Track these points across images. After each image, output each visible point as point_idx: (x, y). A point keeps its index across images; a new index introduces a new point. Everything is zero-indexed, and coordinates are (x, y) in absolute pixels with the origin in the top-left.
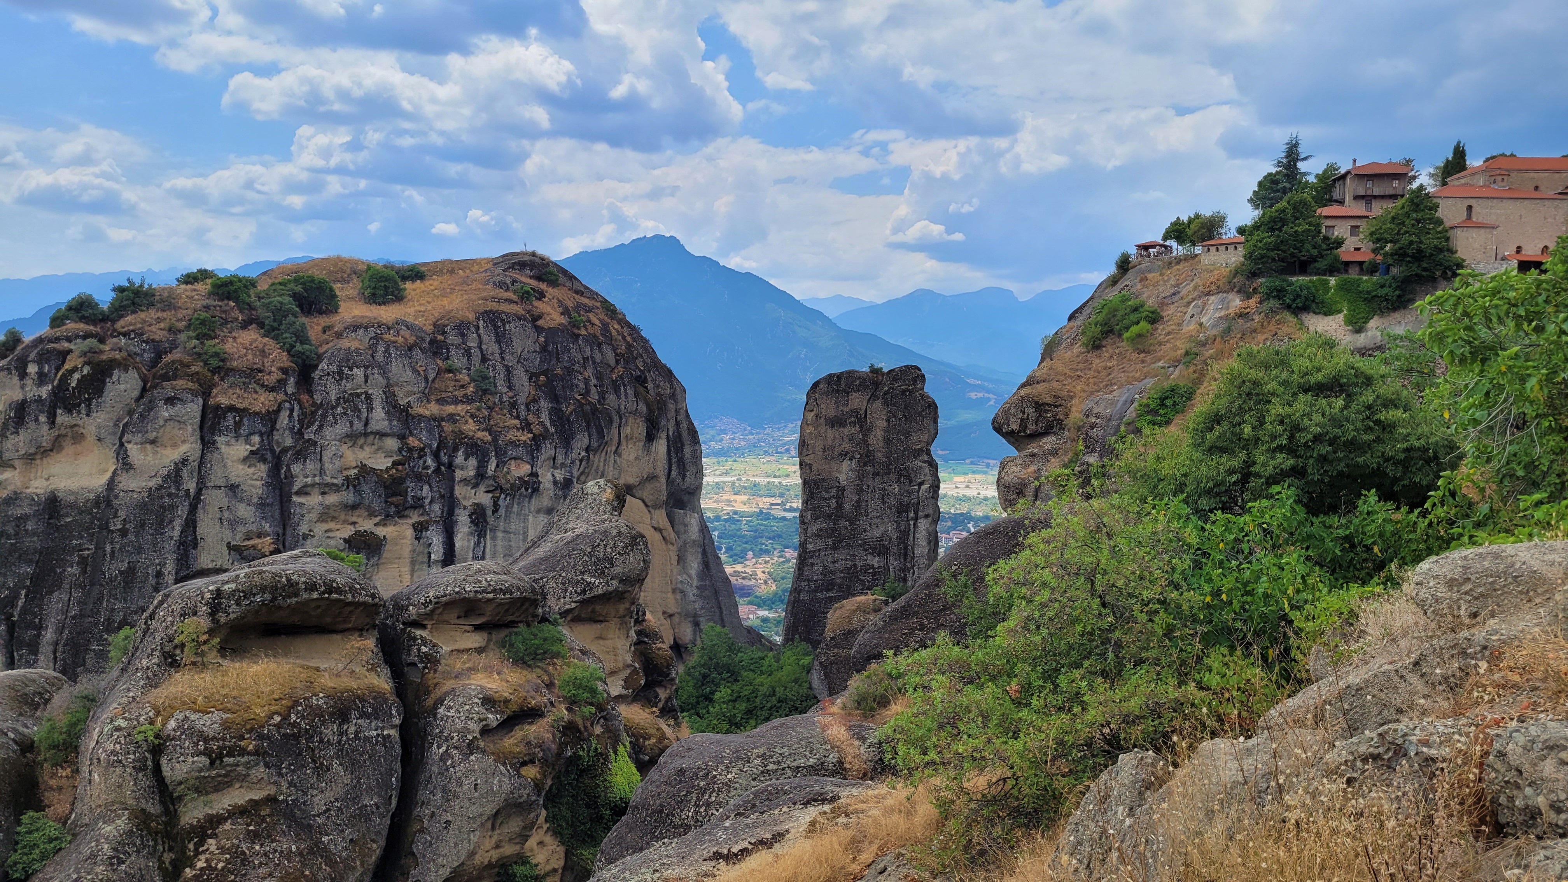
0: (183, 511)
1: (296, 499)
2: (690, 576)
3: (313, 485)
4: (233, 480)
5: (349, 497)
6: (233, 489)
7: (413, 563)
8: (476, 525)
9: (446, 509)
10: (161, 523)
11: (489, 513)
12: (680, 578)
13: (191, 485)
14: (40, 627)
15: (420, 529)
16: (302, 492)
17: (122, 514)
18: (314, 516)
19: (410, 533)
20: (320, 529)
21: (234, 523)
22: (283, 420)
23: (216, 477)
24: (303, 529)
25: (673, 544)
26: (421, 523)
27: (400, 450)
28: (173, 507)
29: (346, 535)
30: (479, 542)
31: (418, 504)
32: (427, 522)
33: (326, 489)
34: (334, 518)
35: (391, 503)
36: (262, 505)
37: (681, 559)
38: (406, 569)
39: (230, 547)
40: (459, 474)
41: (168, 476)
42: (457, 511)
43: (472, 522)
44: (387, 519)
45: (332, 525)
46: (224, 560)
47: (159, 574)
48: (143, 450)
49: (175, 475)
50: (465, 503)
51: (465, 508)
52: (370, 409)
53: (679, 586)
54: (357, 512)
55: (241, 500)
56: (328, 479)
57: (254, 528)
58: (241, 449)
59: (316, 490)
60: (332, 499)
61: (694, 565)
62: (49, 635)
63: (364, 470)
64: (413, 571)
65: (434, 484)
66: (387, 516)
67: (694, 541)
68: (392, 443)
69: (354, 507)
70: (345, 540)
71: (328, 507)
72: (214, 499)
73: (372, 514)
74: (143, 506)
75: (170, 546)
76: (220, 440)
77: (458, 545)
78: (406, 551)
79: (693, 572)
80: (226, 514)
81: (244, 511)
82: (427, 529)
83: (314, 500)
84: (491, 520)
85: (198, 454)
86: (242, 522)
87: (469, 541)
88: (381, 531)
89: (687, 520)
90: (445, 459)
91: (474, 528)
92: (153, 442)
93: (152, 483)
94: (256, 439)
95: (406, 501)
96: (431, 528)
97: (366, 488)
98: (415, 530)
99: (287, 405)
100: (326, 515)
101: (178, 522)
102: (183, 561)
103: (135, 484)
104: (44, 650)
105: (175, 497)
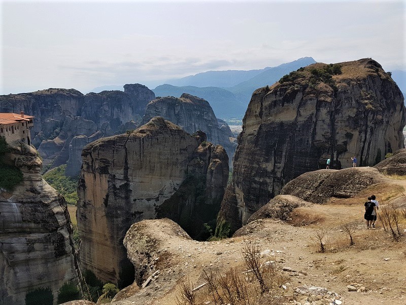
0: (313, 126)
1: (336, 124)
3: (340, 120)
4: (323, 119)
5: (347, 124)
6: (323, 121)
7: (357, 141)
8: (371, 132)
10: (308, 129)
13: (314, 120)
15: (360, 132)
16: (337, 122)
17: (299, 126)
18: (339, 128)
19: (358, 133)
20: (340, 132)
21: (323, 130)
22: (332, 104)
23: (320, 118)
24: (337, 131)
27: (357, 112)
28: (310, 125)
29: (345, 133)
30: (371, 137)
34: (342, 129)
35: (355, 126)
36: (329, 125)
38: (356, 143)
39: (322, 135)
40: (369, 119)
41: (308, 118)
42: (368, 128)
45: (342, 131)
46: (321, 138)
47: (308, 141)
48: (304, 112)
49: (311, 118)
52: (352, 101)
54: (347, 128)
55: (325, 124)
56: (343, 119)
57: (327, 130)
58: (325, 111)
59: (340, 122)
60: (343, 124)
62: (284, 153)
63: (350, 117)
65: (364, 121)
66: (354, 129)
68: (355, 110)
70: (345, 135)
71: (342, 126)
72: (319, 123)
73: (351, 128)
74: (303, 125)
75: (310, 134)
76: (321, 109)
77: (367, 137)
78: (357, 138)
80: (322, 127)
81: (325, 126)
83: (340, 124)
84: (374, 131)
85: (316, 112)
86: (325, 129)
87: (369, 136)
88: (352, 133)
90: (366, 115)
92: (306, 110)
93: (305, 119)
94: (328, 109)
97: (350, 121)
99: (333, 100)
101: (312, 129)
102: (313, 138)
103: (301, 120)
104: (283, 157)
105: (311, 123)
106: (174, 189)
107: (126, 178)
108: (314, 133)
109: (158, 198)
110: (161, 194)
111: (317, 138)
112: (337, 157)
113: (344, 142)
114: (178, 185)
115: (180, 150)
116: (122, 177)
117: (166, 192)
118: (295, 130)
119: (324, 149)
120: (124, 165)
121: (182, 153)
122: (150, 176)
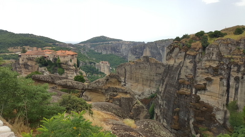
0: (179, 69)
1: (197, 70)
3: (200, 68)
4: (187, 66)
5: (206, 71)
6: (187, 67)
7: (220, 85)
8: (236, 80)
9: (228, 76)
10: (177, 70)
11: (240, 78)
13: (181, 65)
14: (164, 82)
15: (221, 79)
16: (198, 69)
17: (174, 68)
18: (199, 73)
19: (219, 79)
20: (201, 75)
21: (186, 72)
22: (198, 56)
23: (185, 65)
24: (197, 75)
26: (221, 78)
27: (219, 64)
28: (179, 68)
29: (206, 77)
30: (237, 84)
31: (221, 74)
32: (223, 78)
33: (202, 69)
34: (204, 74)
35: (215, 73)
36: (191, 70)
38: (218, 86)
39: (185, 76)
40: (232, 70)
41: (179, 64)
42: (231, 77)
43: (235, 80)
44: (214, 76)
45: (204, 75)
46: (184, 77)
47: (176, 78)
48: (177, 60)
49: (180, 64)
50: (234, 76)
51: (233, 76)
52: (213, 55)
54: (208, 74)
55: (188, 69)
56: (202, 67)
57: (190, 73)
58: (189, 61)
59: (201, 69)
60: (203, 71)
62: (165, 83)
63: (210, 66)
64: (220, 87)
65: (226, 71)
66: (214, 75)
68: (217, 62)
69: (208, 73)
70: (205, 78)
71: (202, 72)
72: (184, 68)
73: (211, 75)
74: (176, 68)
75: (177, 74)
76: (186, 59)
77: (231, 83)
78: (218, 83)
80: (185, 71)
81: (188, 71)
82: (223, 79)
83: (200, 71)
84: (241, 80)
85: (183, 61)
86: (188, 72)
87: (234, 83)
88: (212, 78)
90: (229, 66)
91: (235, 81)
92: (178, 59)
94: (191, 59)
95: (218, 73)
96: (224, 79)
97: (210, 70)
98: (220, 79)
99: (198, 54)
100: (202, 73)
101: (179, 71)
102: (179, 76)
103: (176, 64)
104: (164, 85)
105: (180, 67)
106: (151, 93)
107: (125, 82)
108: (180, 74)
109: (140, 95)
110: (143, 94)
111: (181, 77)
112: (196, 93)
113: (204, 83)
114: (154, 92)
115: (156, 74)
116: (123, 81)
117: (145, 94)
118: (172, 70)
119: (183, 85)
120: (125, 76)
121: (157, 76)
122: (137, 84)
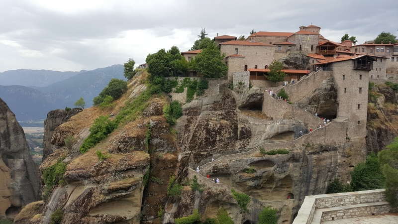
2: (17, 182)
12: (11, 183)
25: (7, 172)
37: (12, 176)
53: (11, 186)
61: (19, 178)
67: (19, 170)
79: (18, 181)
89: (15, 162)
